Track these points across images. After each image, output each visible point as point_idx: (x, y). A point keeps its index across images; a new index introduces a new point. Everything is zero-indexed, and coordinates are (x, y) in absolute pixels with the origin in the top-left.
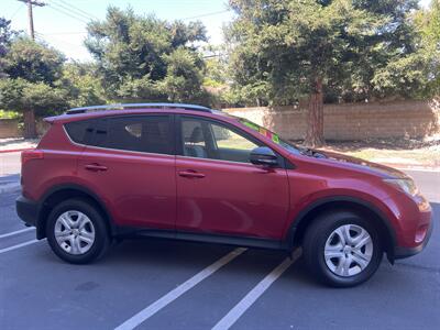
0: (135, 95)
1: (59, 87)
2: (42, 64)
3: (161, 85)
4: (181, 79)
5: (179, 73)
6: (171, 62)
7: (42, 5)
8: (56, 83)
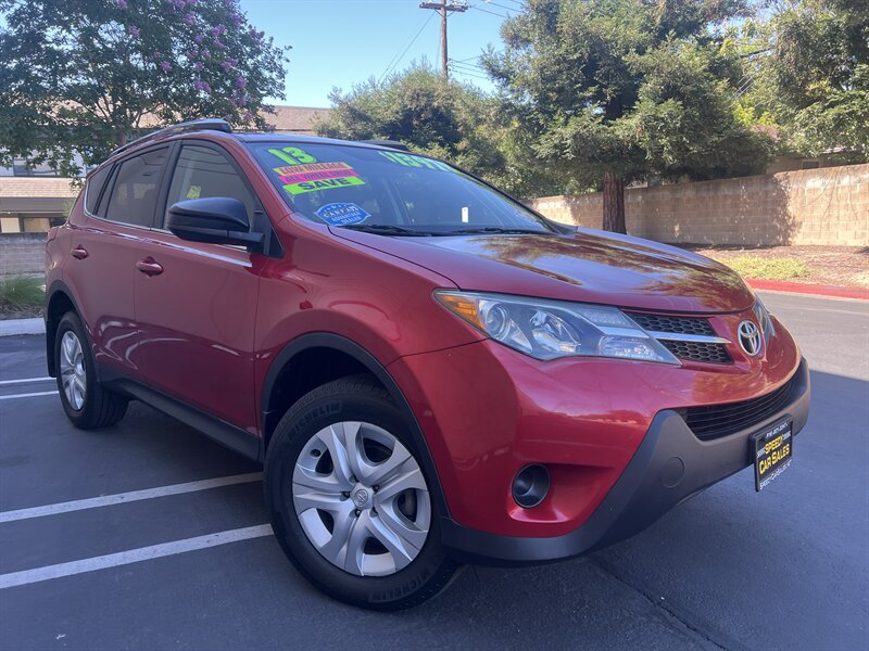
0: (570, 156)
1: (465, 151)
2: (435, 111)
3: (628, 127)
4: (670, 105)
5: (670, 92)
6: (649, 70)
7: (463, 9)
8: (461, 145)
